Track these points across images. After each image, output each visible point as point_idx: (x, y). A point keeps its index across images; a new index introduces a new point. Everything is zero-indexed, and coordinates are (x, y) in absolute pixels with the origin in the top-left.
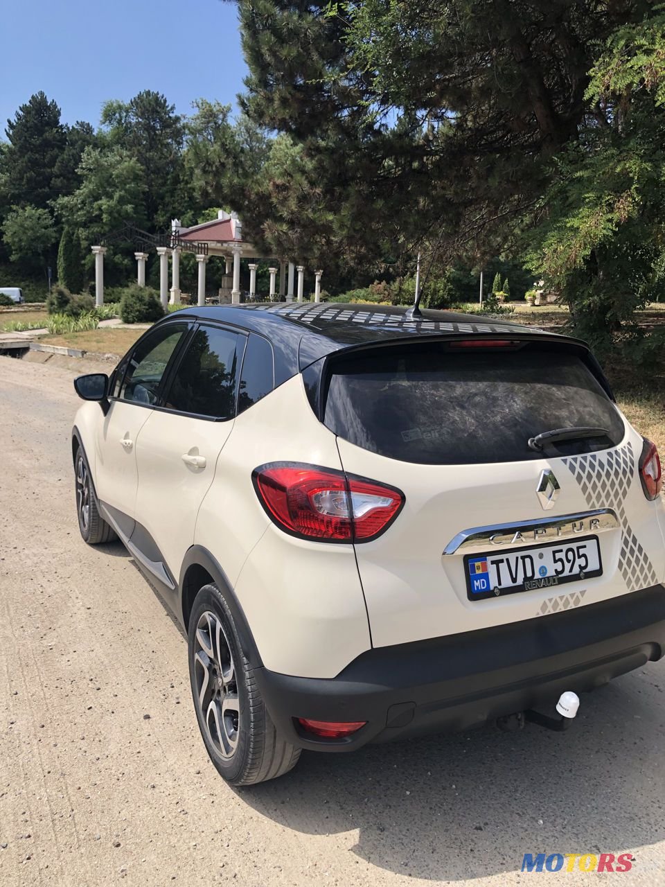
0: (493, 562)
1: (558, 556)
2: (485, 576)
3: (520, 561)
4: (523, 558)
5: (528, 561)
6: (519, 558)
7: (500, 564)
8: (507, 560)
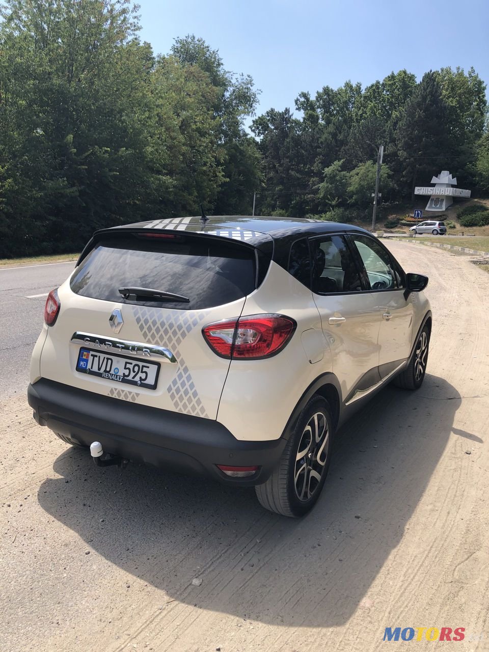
0: (92, 355)
1: (128, 366)
2: (87, 361)
3: (106, 360)
4: (108, 359)
5: (110, 361)
6: (105, 359)
7: (95, 358)
8: (99, 357)
